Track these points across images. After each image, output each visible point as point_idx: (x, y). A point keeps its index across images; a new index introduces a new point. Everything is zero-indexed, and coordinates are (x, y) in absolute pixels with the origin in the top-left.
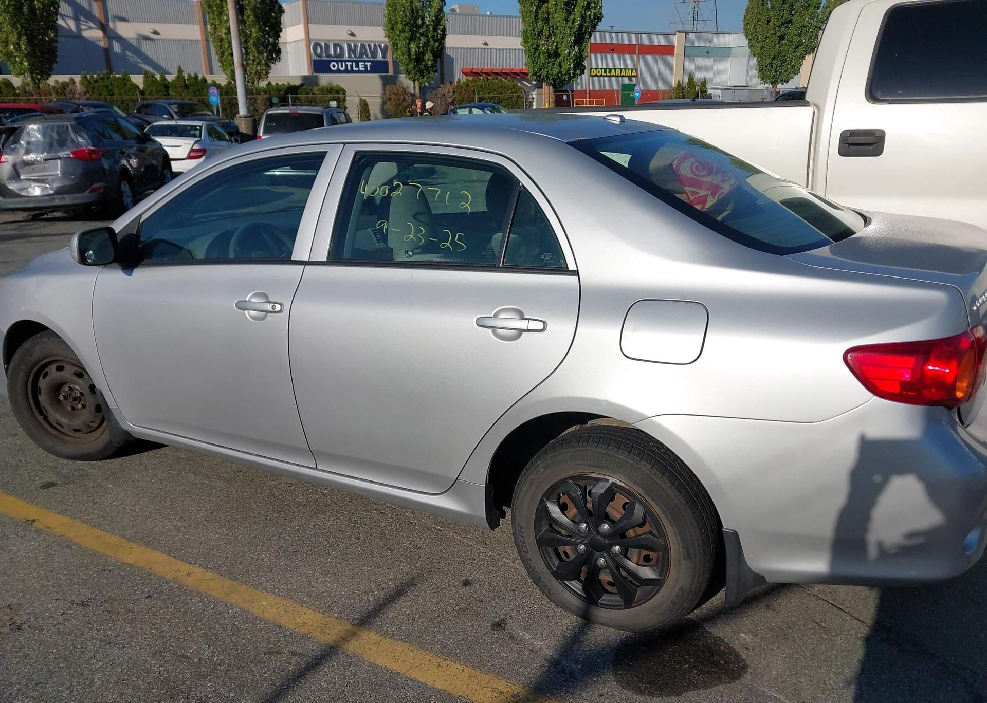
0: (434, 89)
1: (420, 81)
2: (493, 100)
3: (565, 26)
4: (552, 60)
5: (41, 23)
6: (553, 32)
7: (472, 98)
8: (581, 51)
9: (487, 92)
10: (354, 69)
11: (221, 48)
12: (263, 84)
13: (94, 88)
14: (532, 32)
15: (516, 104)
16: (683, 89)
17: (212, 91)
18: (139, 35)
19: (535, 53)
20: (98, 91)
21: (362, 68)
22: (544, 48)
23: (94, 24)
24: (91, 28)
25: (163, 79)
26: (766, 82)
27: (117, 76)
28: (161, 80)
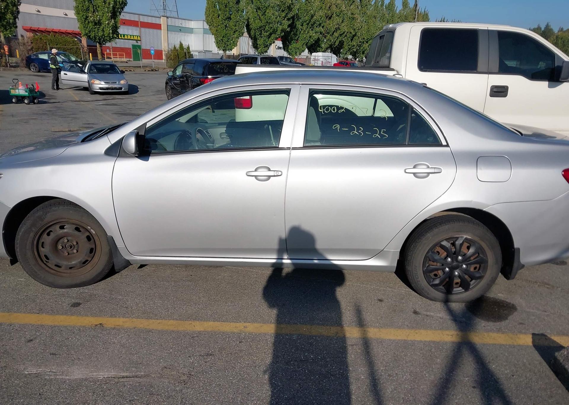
1: (5, 33)
2: (60, 49)
3: (104, 7)
4: (97, 27)
6: (96, 9)
7: (45, 47)
8: (116, 22)
9: (55, 44)
14: (82, 8)
15: (76, 53)
16: (177, 51)
19: (85, 21)
22: (91, 19)
26: (220, 50)
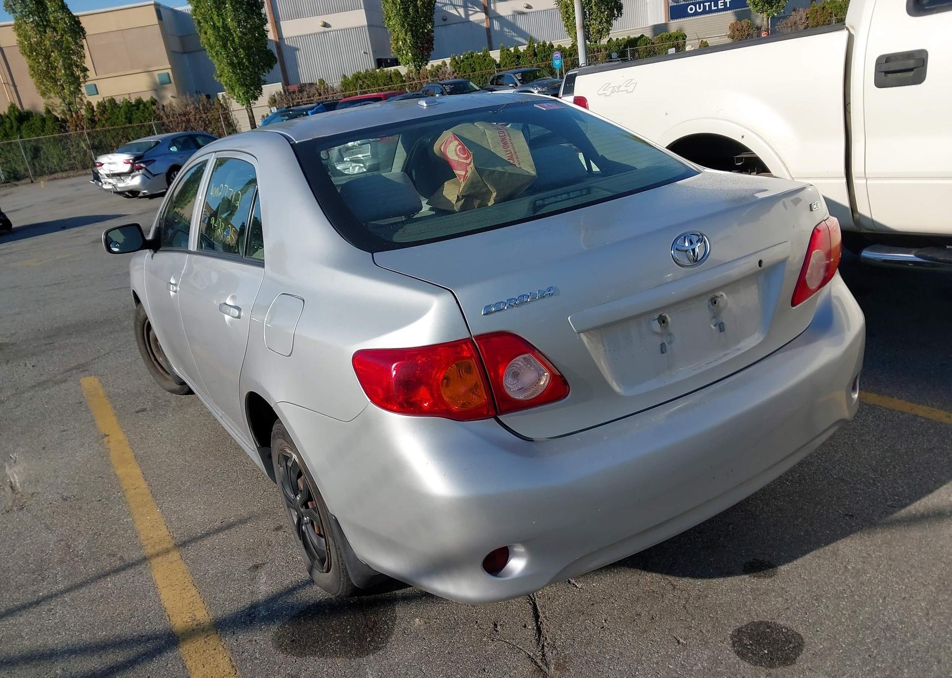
0: (784, 18)
1: (768, 12)
5: (422, 19)
7: (829, 21)
10: (713, 8)
11: (567, 13)
12: (604, 41)
13: (460, 68)
17: (556, 55)
18: (515, 11)
20: (463, 70)
21: (721, 6)
23: (480, 9)
24: (477, 12)
25: (516, 50)
27: (479, 54)
28: (514, 52)
